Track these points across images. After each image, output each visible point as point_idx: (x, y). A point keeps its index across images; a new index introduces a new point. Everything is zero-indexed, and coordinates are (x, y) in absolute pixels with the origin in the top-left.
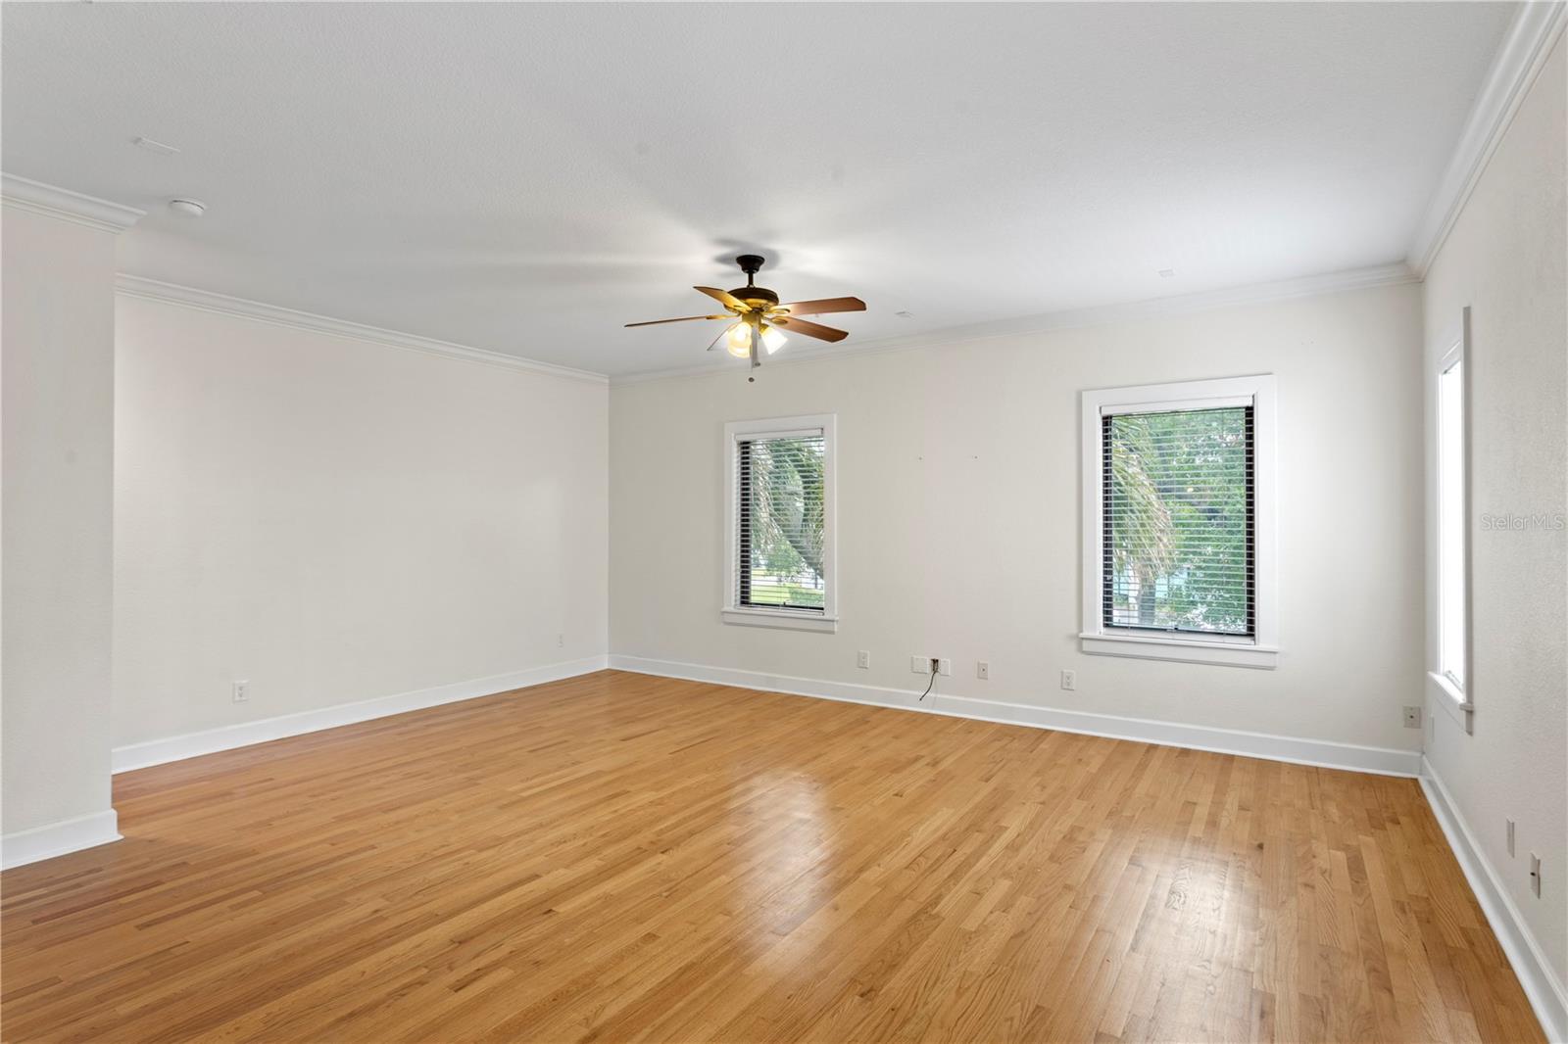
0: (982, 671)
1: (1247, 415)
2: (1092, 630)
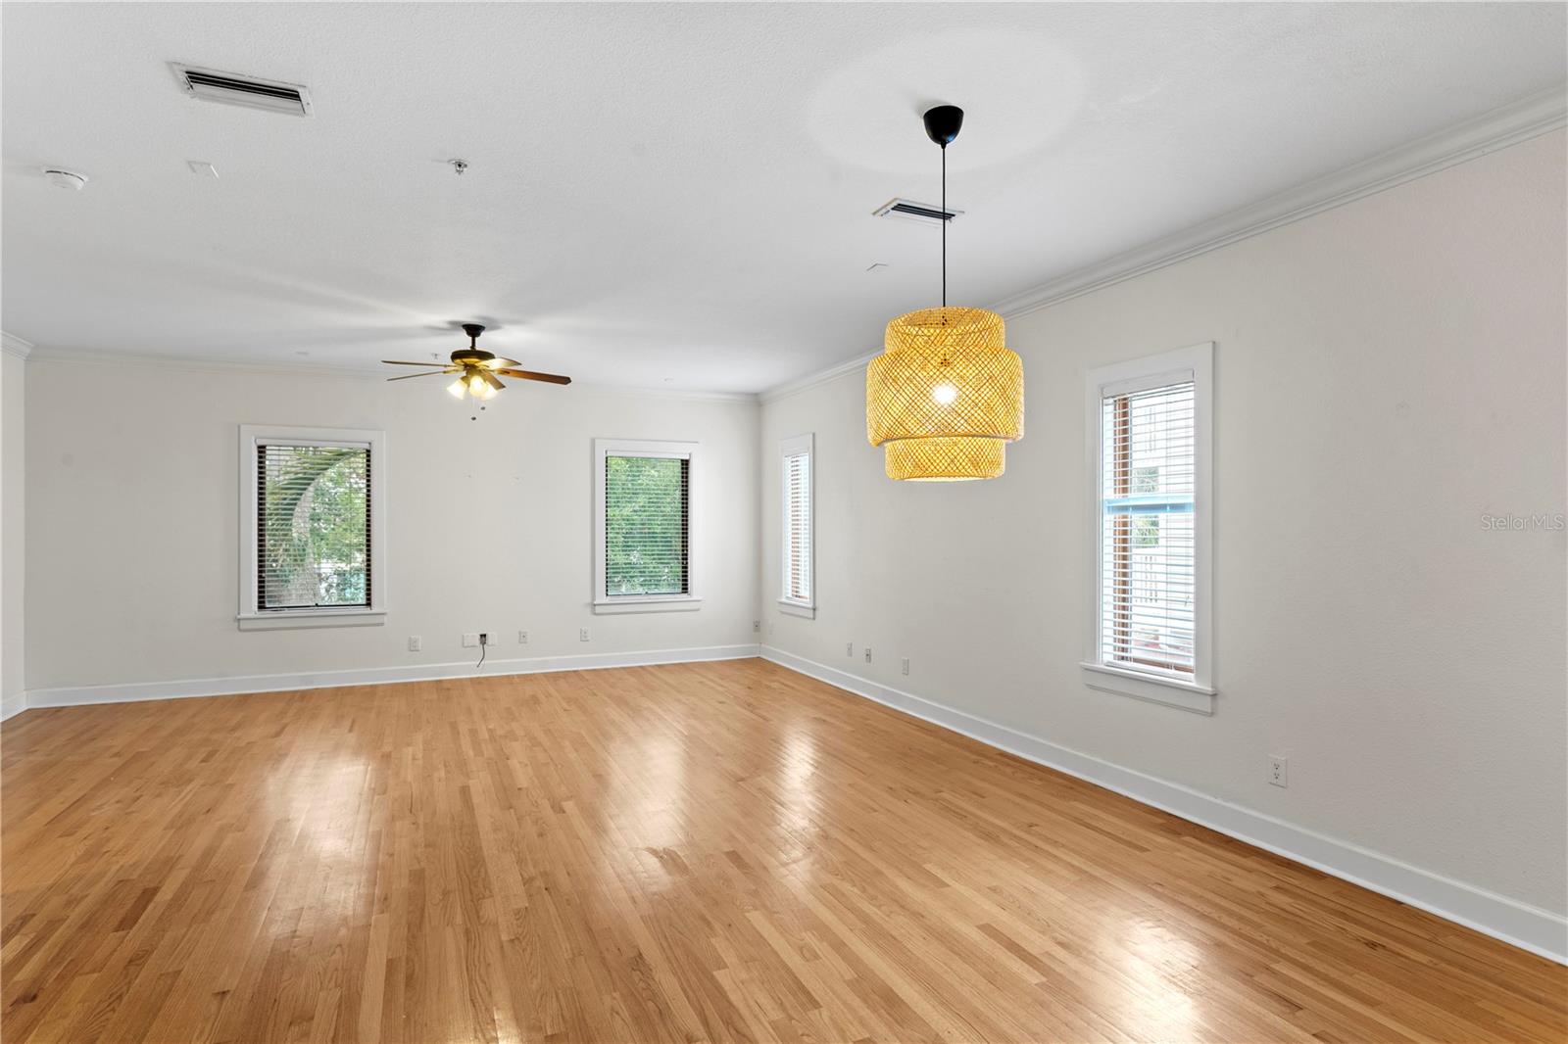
0: (523, 636)
1: (682, 464)
2: (601, 599)
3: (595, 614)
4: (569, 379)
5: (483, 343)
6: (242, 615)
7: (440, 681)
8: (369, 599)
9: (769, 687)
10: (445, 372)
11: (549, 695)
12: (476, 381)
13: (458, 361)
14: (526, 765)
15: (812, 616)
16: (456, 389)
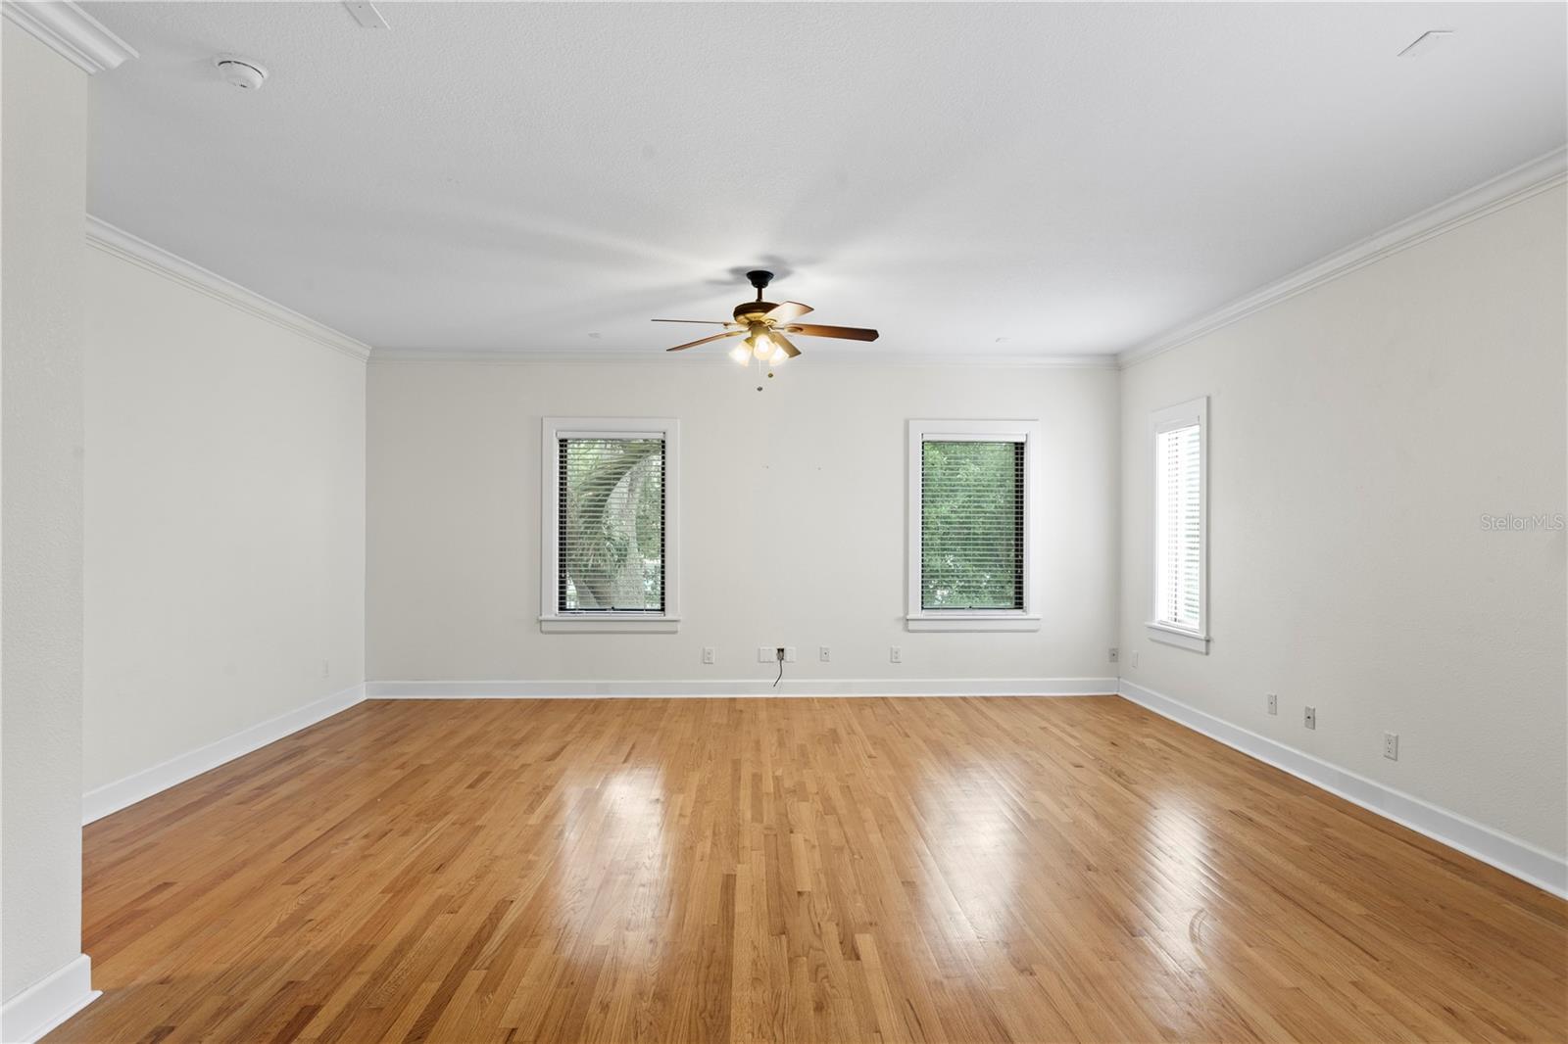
0: (824, 655)
1: (1017, 448)
2: (916, 612)
3: (909, 631)
4: (875, 332)
5: (769, 294)
6: (544, 617)
7: (734, 699)
8: (663, 604)
9: (1142, 746)
10: (728, 335)
11: (851, 732)
12: (762, 341)
13: (741, 318)
14: (814, 847)
15: (1204, 651)
16: (740, 354)
